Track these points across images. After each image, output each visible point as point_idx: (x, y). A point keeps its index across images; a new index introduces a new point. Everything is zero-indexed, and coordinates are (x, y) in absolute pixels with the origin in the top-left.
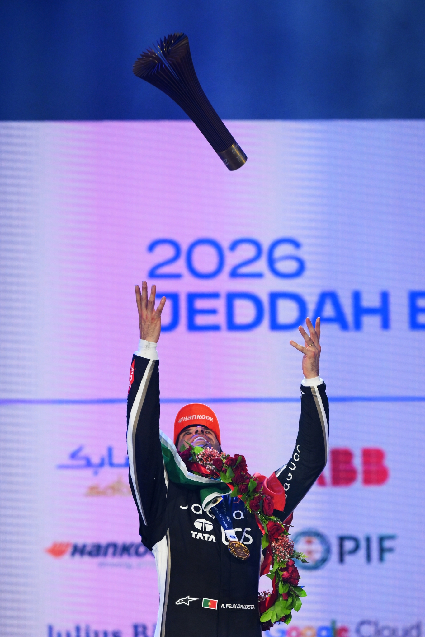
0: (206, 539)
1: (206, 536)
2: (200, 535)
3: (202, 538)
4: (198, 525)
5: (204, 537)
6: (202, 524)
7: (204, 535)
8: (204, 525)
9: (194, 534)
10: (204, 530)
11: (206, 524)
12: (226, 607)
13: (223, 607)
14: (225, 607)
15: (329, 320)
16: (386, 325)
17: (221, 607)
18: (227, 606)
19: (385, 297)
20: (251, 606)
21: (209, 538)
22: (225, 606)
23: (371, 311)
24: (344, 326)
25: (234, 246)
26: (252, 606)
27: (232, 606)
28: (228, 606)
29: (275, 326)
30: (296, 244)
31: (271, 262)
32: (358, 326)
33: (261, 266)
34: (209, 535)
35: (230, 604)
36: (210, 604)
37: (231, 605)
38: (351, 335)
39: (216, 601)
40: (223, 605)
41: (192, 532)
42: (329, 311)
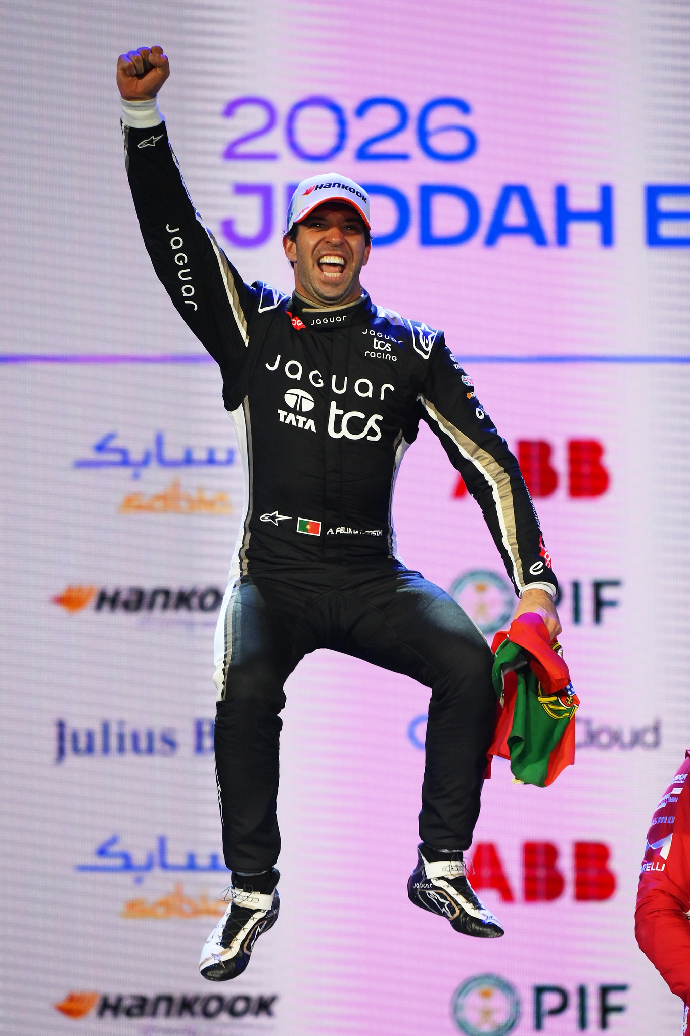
0: (301, 425)
1: (302, 419)
2: (291, 416)
3: (294, 424)
4: (290, 399)
5: (297, 421)
6: (296, 397)
7: (298, 417)
8: (300, 399)
9: (282, 413)
10: (298, 409)
11: (303, 399)
12: (336, 533)
13: (330, 533)
14: (333, 533)
15: (516, 231)
16: (607, 239)
17: (328, 534)
18: (337, 531)
19: (606, 193)
20: (376, 533)
21: (305, 423)
22: (334, 531)
23: (584, 216)
24: (540, 240)
25: (362, 110)
26: (378, 531)
27: (346, 530)
28: (339, 531)
29: (428, 239)
30: (464, 107)
31: (423, 135)
32: (562, 239)
33: (407, 141)
34: (305, 419)
35: (342, 528)
36: (308, 527)
37: (344, 528)
38: (553, 252)
39: (319, 524)
40: (331, 530)
41: (279, 411)
42: (515, 215)
